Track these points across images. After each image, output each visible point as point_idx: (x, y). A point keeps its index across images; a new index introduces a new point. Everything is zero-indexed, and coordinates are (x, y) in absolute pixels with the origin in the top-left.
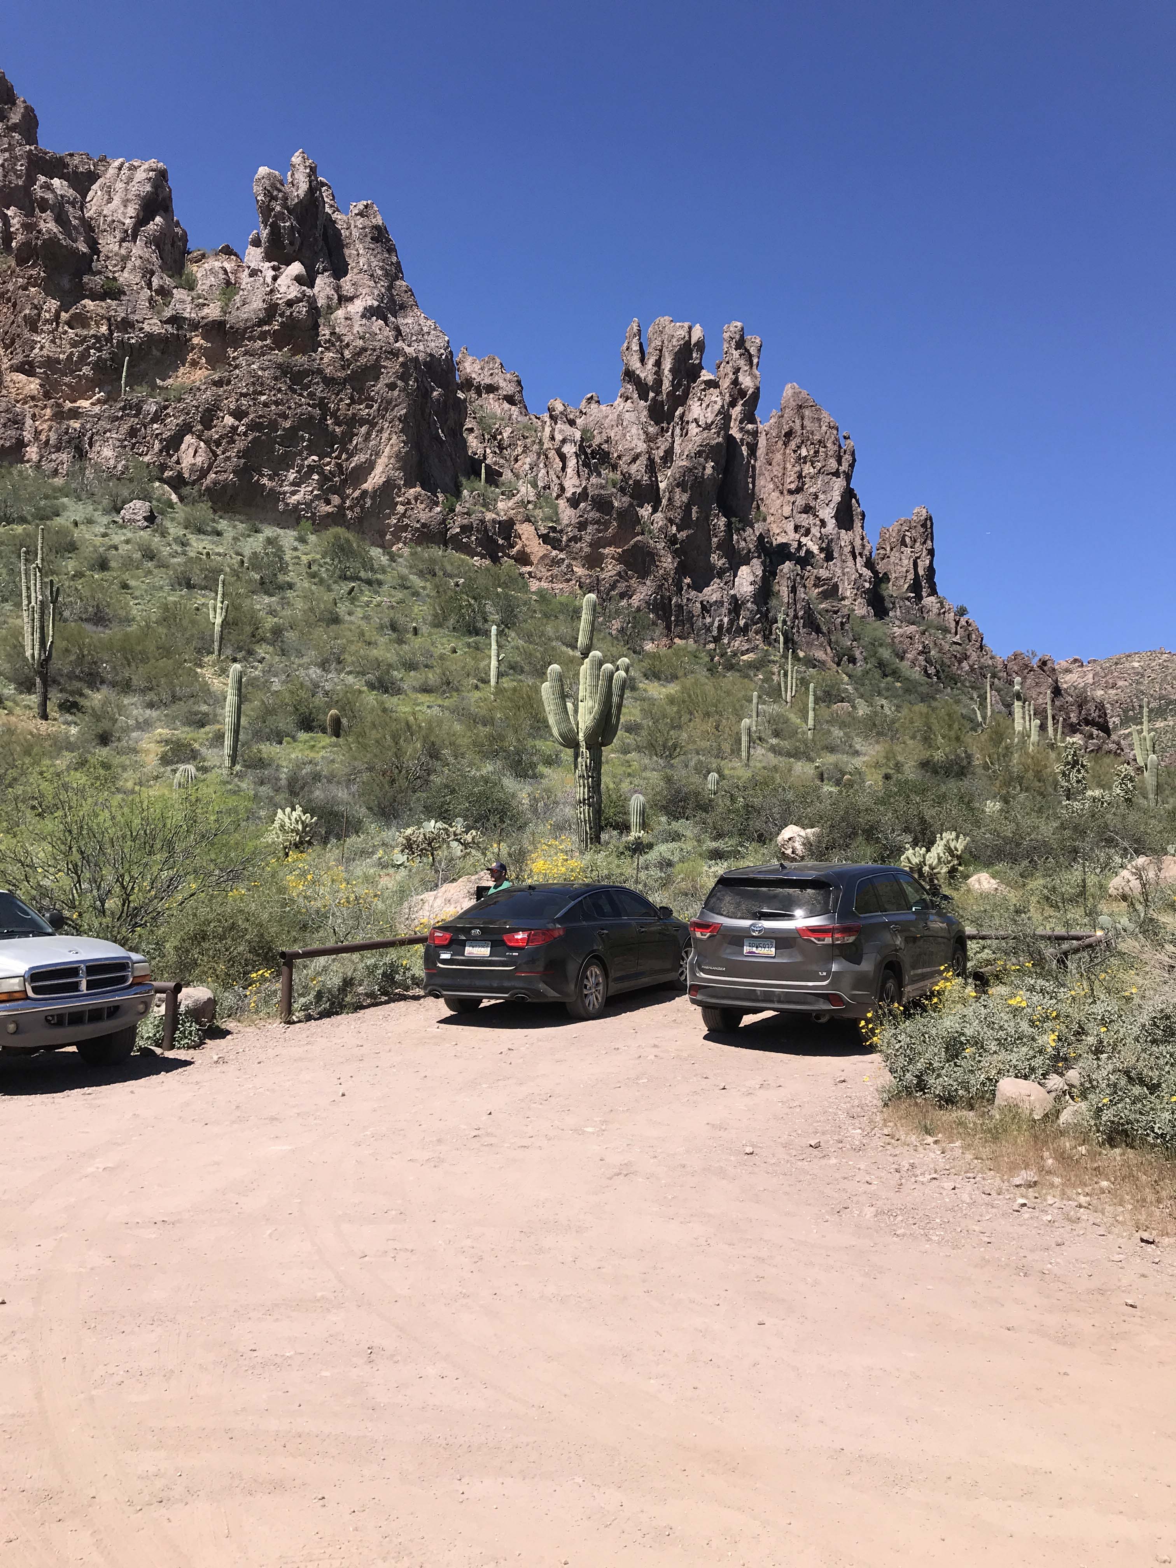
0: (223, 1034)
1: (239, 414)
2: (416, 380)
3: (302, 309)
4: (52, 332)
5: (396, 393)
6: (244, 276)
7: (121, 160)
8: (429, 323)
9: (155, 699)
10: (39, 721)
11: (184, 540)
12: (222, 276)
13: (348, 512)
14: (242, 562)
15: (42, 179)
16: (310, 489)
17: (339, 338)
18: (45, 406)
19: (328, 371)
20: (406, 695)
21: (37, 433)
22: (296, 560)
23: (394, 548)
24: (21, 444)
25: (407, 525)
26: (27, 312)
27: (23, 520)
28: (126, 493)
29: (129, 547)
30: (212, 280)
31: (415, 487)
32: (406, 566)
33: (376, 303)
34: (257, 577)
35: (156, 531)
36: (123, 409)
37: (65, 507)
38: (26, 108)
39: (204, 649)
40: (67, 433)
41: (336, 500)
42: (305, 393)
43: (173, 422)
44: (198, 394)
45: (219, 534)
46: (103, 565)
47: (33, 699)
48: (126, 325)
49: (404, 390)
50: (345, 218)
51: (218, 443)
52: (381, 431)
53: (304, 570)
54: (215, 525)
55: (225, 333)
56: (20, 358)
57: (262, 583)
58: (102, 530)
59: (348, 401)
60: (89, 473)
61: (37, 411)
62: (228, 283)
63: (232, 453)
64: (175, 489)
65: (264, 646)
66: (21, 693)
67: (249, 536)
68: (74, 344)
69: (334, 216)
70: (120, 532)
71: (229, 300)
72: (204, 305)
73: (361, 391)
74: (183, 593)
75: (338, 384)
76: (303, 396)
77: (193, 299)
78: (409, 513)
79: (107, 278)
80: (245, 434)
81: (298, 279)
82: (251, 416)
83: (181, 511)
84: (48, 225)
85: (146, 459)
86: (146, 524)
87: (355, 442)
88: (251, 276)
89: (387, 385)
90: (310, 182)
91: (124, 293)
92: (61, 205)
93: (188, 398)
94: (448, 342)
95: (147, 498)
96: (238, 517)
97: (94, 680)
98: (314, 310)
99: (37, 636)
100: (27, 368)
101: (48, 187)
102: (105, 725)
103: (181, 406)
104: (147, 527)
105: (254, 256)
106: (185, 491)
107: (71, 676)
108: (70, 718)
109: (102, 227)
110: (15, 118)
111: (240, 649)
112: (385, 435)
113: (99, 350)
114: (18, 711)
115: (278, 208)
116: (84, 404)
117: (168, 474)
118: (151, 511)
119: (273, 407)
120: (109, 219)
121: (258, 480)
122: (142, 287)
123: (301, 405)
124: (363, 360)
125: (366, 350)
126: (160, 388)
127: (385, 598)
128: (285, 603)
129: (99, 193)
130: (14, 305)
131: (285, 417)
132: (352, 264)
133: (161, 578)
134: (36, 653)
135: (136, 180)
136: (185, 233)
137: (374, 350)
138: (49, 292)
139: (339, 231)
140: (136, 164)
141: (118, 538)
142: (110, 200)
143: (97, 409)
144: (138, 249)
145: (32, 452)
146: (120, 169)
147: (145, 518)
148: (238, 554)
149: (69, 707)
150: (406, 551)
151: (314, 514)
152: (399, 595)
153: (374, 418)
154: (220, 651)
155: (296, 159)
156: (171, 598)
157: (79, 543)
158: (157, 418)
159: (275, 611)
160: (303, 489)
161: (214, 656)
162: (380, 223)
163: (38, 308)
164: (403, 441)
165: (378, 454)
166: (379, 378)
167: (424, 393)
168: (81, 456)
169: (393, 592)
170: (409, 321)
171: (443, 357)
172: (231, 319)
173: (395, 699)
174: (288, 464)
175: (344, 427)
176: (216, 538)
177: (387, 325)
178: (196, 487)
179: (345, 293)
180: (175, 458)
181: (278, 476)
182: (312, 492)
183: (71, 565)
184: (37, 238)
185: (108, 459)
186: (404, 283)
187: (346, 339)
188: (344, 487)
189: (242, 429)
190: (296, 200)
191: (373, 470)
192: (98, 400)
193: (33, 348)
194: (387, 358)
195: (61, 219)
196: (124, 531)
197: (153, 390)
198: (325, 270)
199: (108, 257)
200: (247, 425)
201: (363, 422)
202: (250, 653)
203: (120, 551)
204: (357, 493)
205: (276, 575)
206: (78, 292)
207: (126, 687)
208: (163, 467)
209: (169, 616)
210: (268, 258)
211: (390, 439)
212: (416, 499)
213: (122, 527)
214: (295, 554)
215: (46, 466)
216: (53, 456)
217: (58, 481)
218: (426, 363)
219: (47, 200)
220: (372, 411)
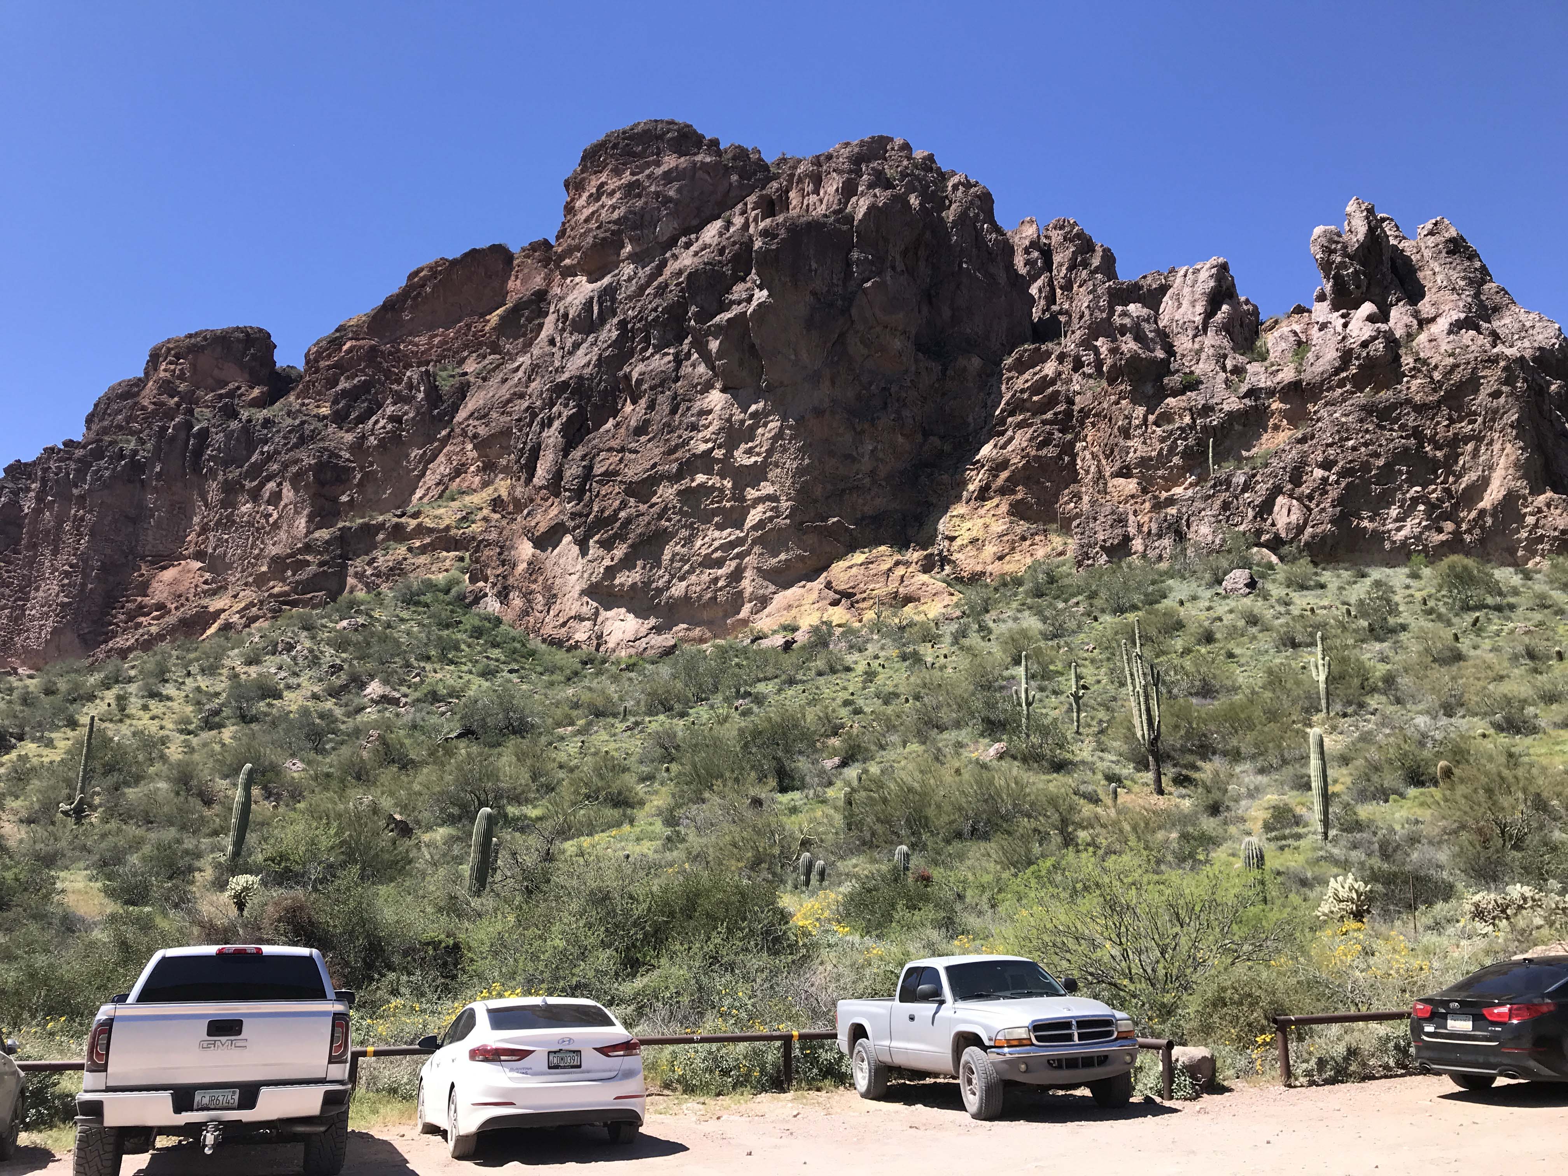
0: (1222, 1090)
1: (1327, 465)
2: (1525, 380)
3: (1379, 345)
4: (1143, 435)
5: (1502, 400)
6: (1314, 331)
7: (1185, 268)
8: (1532, 316)
9: (1266, 764)
10: (1156, 796)
11: (1287, 599)
12: (1292, 339)
13: (1465, 536)
14: (1349, 612)
15: (1119, 308)
16: (1417, 521)
17: (1425, 362)
18: (1144, 501)
19: (1417, 398)
20: (1545, 733)
21: (1140, 526)
22: (1409, 599)
23: (1530, 565)
24: (1127, 539)
25: (1542, 536)
26: (1120, 423)
27: (1134, 608)
28: (1225, 564)
29: (1233, 616)
30: (1283, 345)
31: (1544, 492)
32: (1545, 582)
33: (1462, 316)
34: (1366, 624)
35: (1259, 595)
36: (1214, 486)
37: (1171, 589)
38: (1104, 251)
39: (1312, 708)
40: (1165, 520)
41: (1449, 526)
42: (1396, 427)
43: (1262, 488)
44: (1283, 455)
45: (1322, 586)
46: (1209, 638)
47: (1149, 776)
48: (1207, 410)
49: (1511, 394)
50: (1414, 243)
51: (1310, 497)
52: (1491, 443)
53: (1418, 607)
54: (1318, 578)
55: (1303, 391)
56: (1118, 464)
57: (1371, 629)
58: (1207, 604)
59: (1446, 423)
60: (1190, 552)
61: (1137, 507)
62: (1299, 343)
63: (1327, 504)
64: (1274, 550)
65: (1376, 696)
66: (1139, 771)
67: (1355, 582)
68: (1163, 440)
69: (1400, 246)
70: (1223, 602)
71: (1302, 359)
72: (1278, 371)
73: (1459, 408)
74: (1288, 654)
75: (1432, 408)
76: (1394, 431)
77: (1266, 368)
78: (1541, 522)
79: (1185, 374)
80: (1337, 482)
81: (1371, 319)
82: (1340, 464)
83: (1282, 570)
84: (1129, 345)
85: (1242, 528)
86: (1248, 590)
87: (1461, 463)
88: (1320, 330)
89: (1490, 395)
90: (1369, 223)
91: (1202, 382)
92: (1138, 325)
93: (1274, 462)
94: (1560, 329)
95: (1246, 564)
96: (1341, 565)
97: (1205, 751)
98: (1392, 343)
99: (1144, 717)
100: (1124, 472)
101: (1124, 314)
102: (1216, 795)
103: (1268, 470)
104: (1250, 593)
105: (1321, 311)
106: (1285, 550)
107: (1184, 750)
108: (1184, 791)
109: (1175, 331)
110: (1096, 262)
111: (1349, 703)
112: (1497, 447)
113: (1185, 439)
114: (1136, 788)
115: (1339, 259)
116: (1178, 491)
117: (1264, 538)
118: (1251, 577)
119: (1363, 449)
120: (1181, 322)
121: (1358, 524)
122: (1217, 373)
123: (1393, 440)
124: (1456, 377)
125: (1458, 366)
126: (1247, 459)
127: (1518, 623)
128: (1398, 646)
129: (1170, 302)
130: (1110, 420)
131: (1377, 455)
132: (1428, 284)
133: (1265, 642)
134: (1146, 732)
135: (1200, 281)
136: (1256, 308)
137: (1469, 363)
138: (1135, 402)
139: (1409, 257)
140: (1198, 267)
141: (1221, 609)
142: (1180, 306)
143: (1190, 493)
144: (1211, 339)
145: (1137, 544)
146: (1185, 276)
147: (1247, 585)
148: (1344, 603)
149: (1181, 781)
150: (1546, 564)
151: (1425, 546)
152: (1538, 616)
153: (1480, 432)
154: (1328, 708)
155: (1351, 207)
156: (1277, 661)
157: (1185, 621)
158: (1246, 488)
159: (1387, 657)
160: (1409, 523)
161: (1322, 715)
162: (1454, 234)
163: (1128, 417)
164: (1520, 448)
165: (1491, 468)
166: (1479, 390)
167: (1538, 391)
168: (1181, 538)
169: (1529, 614)
170: (1507, 320)
171: (1557, 346)
172: (1306, 377)
173: (1529, 741)
174: (1388, 502)
175: (1446, 450)
176: (1320, 592)
177: (1480, 333)
178: (1294, 545)
179: (1425, 316)
180: (1270, 521)
181: (1379, 515)
182: (1420, 523)
183: (1178, 644)
184: (1121, 359)
185: (1206, 536)
186: (1494, 285)
187: (1433, 362)
188: (1457, 510)
189: (1333, 478)
190: (1357, 245)
191: (1488, 485)
192: (1191, 484)
193: (1128, 453)
194: (1485, 368)
195: (1139, 337)
196: (1228, 601)
197: (1240, 462)
198: (1398, 300)
199: (1183, 356)
200: (1338, 474)
201: (1467, 439)
202: (1361, 705)
203: (1225, 622)
204: (1474, 514)
205: (1385, 619)
206: (1162, 393)
207: (1236, 756)
208: (1259, 532)
209: (1275, 680)
210: (1335, 308)
211: (1503, 450)
212: (1548, 506)
213: (1225, 598)
214: (1408, 592)
215: (1152, 554)
216: (1156, 544)
217: (1164, 566)
218: (1535, 359)
219: (1125, 325)
220: (1476, 425)
